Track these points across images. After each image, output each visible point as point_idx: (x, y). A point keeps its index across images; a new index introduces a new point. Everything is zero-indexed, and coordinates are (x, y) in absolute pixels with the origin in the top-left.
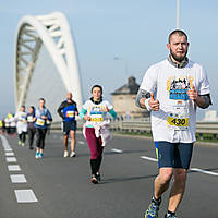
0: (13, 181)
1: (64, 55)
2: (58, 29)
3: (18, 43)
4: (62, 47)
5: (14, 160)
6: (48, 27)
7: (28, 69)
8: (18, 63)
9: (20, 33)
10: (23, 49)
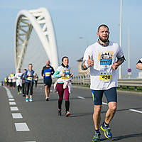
0: (14, 117)
1: (47, 36)
2: (43, 18)
3: (17, 28)
4: (46, 30)
5: (14, 103)
6: (37, 18)
7: (24, 45)
8: (17, 41)
9: (18, 22)
10: (20, 32)
